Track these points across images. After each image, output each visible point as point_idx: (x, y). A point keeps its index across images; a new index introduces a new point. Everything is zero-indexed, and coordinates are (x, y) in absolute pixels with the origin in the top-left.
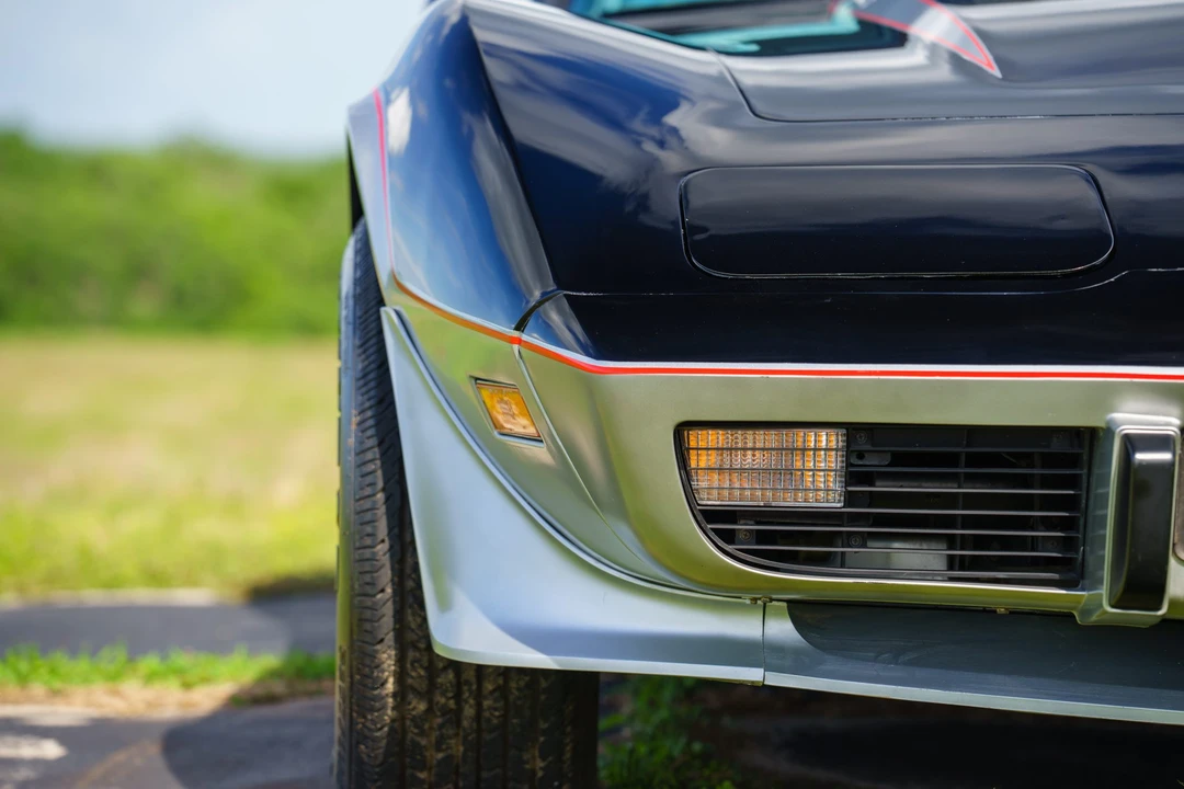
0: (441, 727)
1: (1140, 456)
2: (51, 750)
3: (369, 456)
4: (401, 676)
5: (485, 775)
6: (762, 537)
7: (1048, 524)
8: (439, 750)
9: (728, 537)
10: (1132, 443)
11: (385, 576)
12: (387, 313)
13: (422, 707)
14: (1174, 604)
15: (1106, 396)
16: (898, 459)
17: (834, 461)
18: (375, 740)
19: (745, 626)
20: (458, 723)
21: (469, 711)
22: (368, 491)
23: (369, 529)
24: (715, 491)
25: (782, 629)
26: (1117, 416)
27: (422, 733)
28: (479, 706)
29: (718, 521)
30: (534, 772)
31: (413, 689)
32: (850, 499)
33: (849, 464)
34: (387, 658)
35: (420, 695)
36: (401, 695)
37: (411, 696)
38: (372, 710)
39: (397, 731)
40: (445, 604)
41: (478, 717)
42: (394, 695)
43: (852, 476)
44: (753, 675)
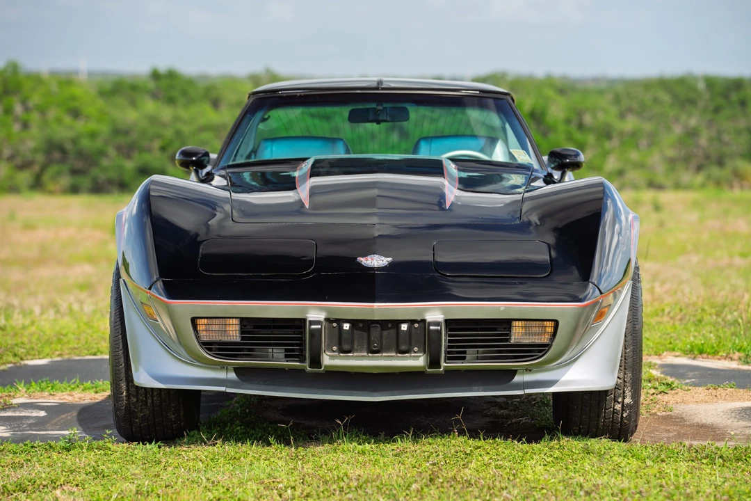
0: (141, 406)
1: (313, 327)
2: (42, 414)
3: (118, 323)
4: (128, 391)
5: (156, 420)
6: (220, 350)
7: (297, 345)
8: (141, 413)
9: (210, 350)
10: (312, 323)
11: (122, 360)
12: (121, 280)
13: (135, 400)
14: (326, 366)
15: (305, 310)
16: (255, 327)
17: (238, 328)
18: (121, 410)
19: (221, 375)
20: (147, 405)
21: (149, 401)
22: (117, 334)
23: (117, 346)
24: (205, 337)
25: (232, 375)
26: (308, 315)
27: (135, 408)
28: (152, 399)
29: (207, 345)
30: (171, 419)
31: (132, 395)
32: (242, 338)
33: (241, 328)
34: (124, 385)
35: (134, 396)
36: (128, 396)
37: (131, 397)
38: (120, 401)
39: (128, 407)
40: (137, 370)
41: (153, 403)
42: (126, 396)
43: (242, 332)
44: (222, 389)
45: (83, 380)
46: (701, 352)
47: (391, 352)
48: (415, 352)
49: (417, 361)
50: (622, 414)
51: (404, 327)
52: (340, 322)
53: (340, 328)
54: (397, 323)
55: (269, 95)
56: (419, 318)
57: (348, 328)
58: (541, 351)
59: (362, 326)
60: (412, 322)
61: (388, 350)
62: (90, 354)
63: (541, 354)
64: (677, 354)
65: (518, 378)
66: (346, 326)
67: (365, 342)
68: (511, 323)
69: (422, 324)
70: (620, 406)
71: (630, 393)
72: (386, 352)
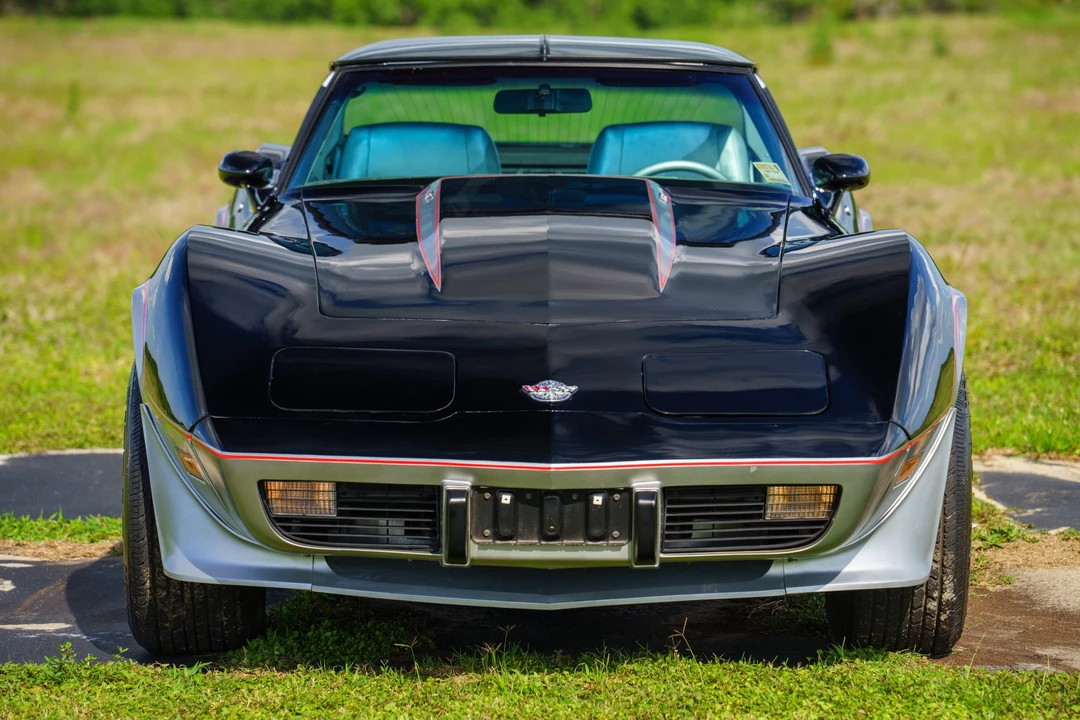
0: (174, 603)
1: (453, 500)
2: (8, 586)
4: (153, 581)
5: (198, 624)
6: (302, 529)
8: (174, 613)
9: (288, 529)
10: (452, 493)
11: (144, 532)
12: (142, 406)
13: (164, 594)
14: (473, 560)
15: (441, 472)
17: (332, 496)
18: (142, 609)
19: (304, 564)
20: (183, 601)
23: (136, 510)
24: (280, 509)
25: (322, 565)
26: (446, 481)
27: (165, 605)
28: (192, 592)
29: (284, 523)
30: (222, 623)
31: (160, 586)
32: (340, 513)
33: (338, 497)
34: (146, 572)
35: (163, 589)
36: (153, 588)
37: (158, 589)
38: (140, 595)
39: (153, 604)
40: (169, 551)
41: (192, 598)
42: (150, 589)
43: (340, 502)
44: (307, 587)
45: (69, 516)
46: (1048, 450)
47: (579, 539)
48: (615, 539)
49: (619, 552)
50: (939, 615)
51: (598, 500)
52: (496, 491)
53: (497, 500)
54: (586, 495)
55: (367, 68)
56: (621, 486)
57: (508, 502)
58: (812, 531)
59: (531, 498)
60: (609, 492)
61: (571, 535)
62: (73, 446)
63: (813, 536)
64: (1009, 451)
65: (775, 571)
66: (506, 499)
67: (536, 522)
68: (766, 489)
69: (625, 495)
70: (935, 604)
71: (952, 585)
72: (568, 538)
